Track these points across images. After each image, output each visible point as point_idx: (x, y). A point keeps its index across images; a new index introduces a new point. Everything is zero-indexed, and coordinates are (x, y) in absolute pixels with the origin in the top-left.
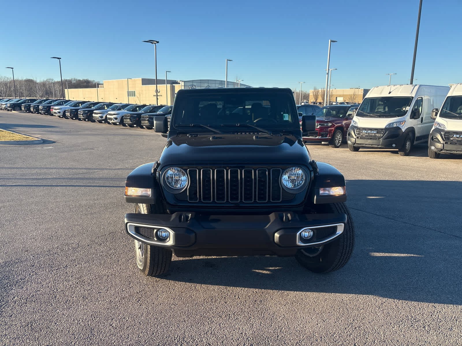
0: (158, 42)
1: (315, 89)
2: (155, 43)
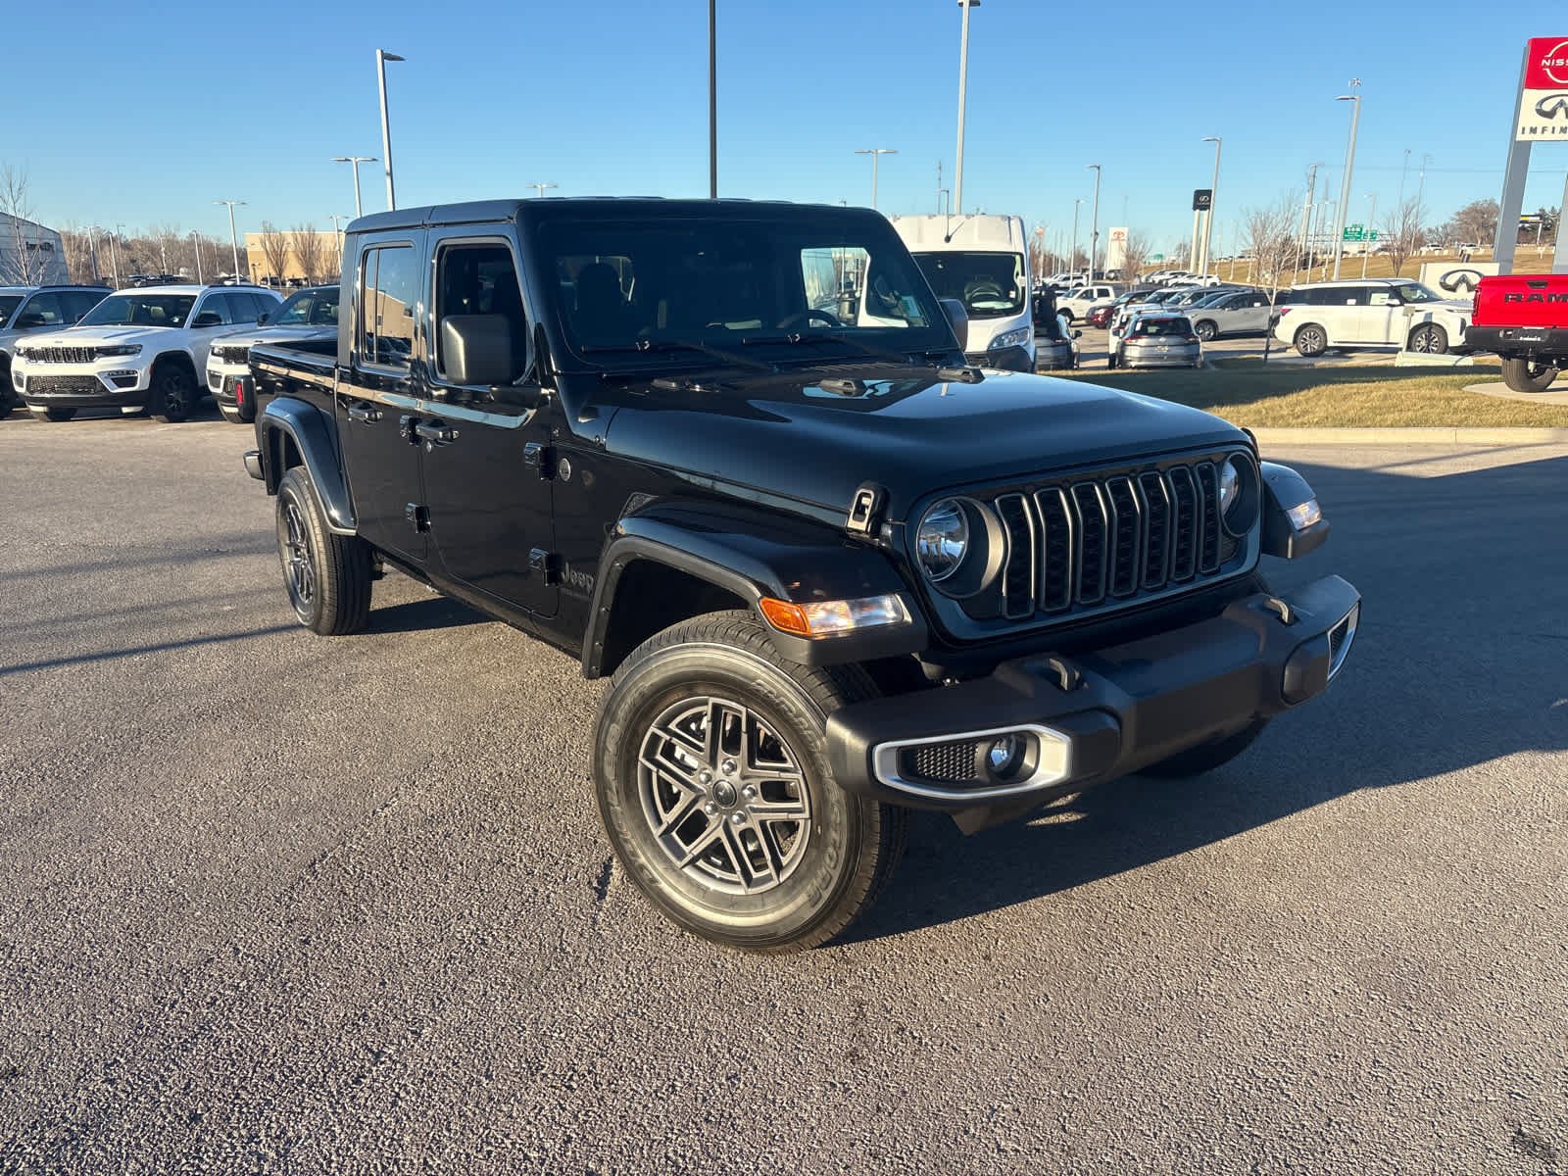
1: (268, 231)
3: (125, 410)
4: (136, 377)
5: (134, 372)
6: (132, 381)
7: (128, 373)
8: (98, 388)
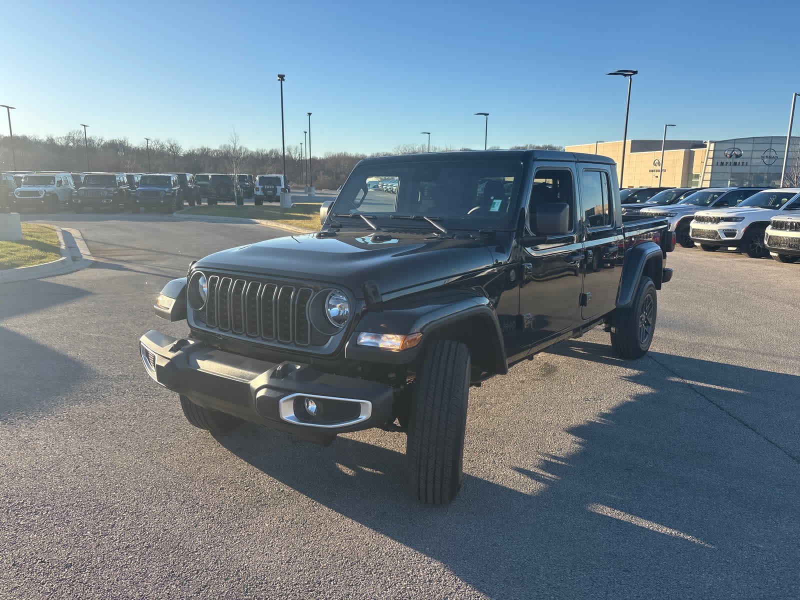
0: (635, 73)
2: (631, 75)
3: (730, 248)
4: (736, 233)
5: (736, 230)
6: (734, 235)
7: (733, 230)
8: (718, 236)
